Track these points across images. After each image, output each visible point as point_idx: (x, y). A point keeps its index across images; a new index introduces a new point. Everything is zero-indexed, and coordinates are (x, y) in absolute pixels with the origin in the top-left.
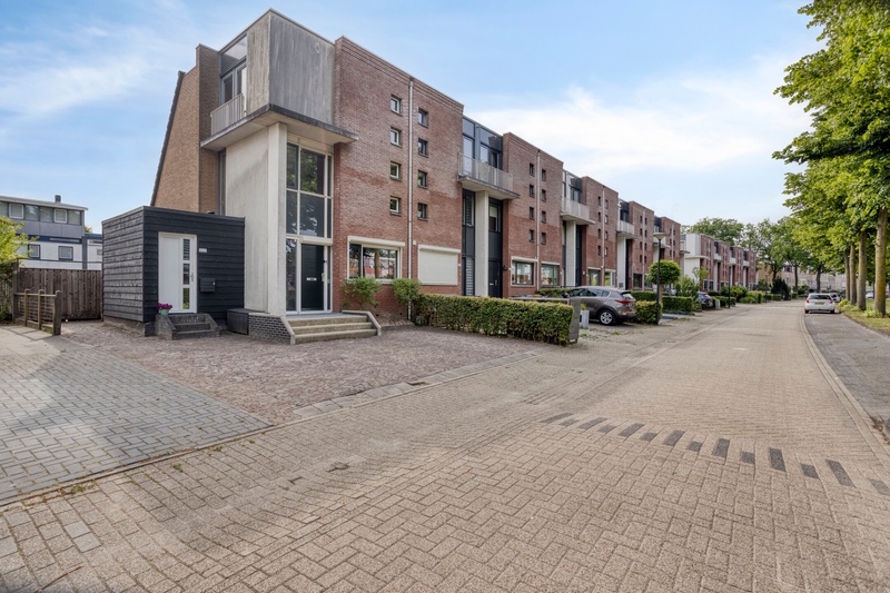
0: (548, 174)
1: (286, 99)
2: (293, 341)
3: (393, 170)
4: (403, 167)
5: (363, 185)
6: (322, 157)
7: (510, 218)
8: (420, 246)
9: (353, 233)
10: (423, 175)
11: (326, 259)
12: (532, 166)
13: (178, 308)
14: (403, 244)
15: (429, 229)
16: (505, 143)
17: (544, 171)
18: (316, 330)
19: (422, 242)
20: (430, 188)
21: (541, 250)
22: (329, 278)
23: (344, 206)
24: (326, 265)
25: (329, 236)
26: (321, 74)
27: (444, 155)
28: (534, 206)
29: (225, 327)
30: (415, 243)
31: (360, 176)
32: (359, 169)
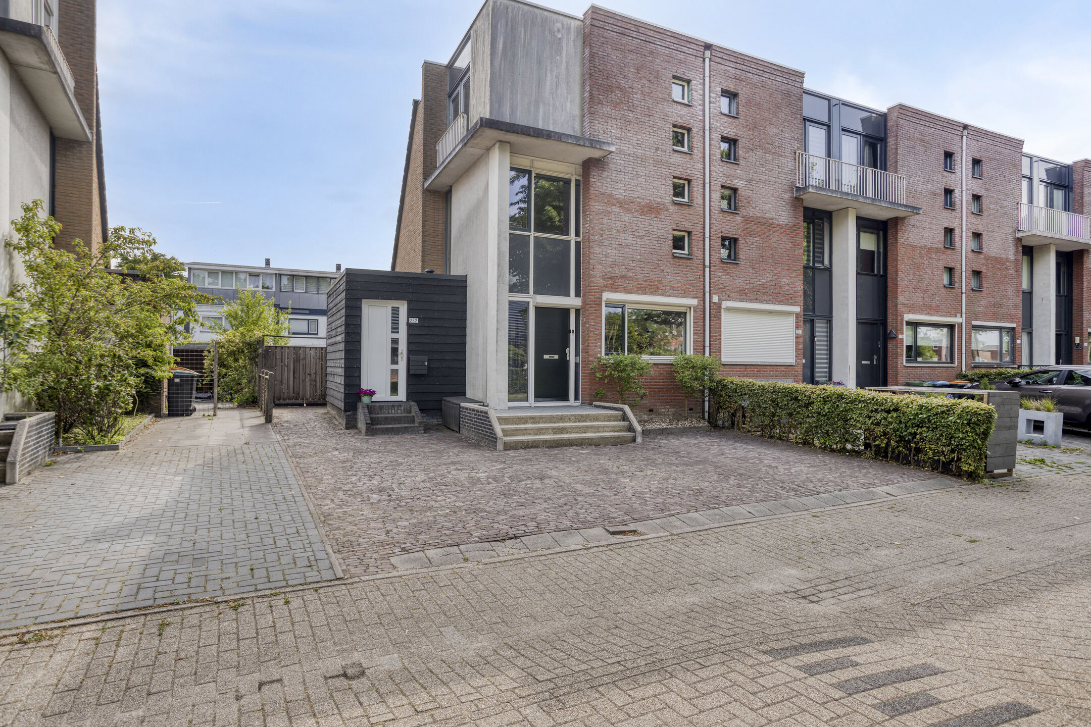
0: (985, 167)
1: (513, 110)
2: (500, 446)
3: (678, 191)
4: (694, 183)
5: (626, 217)
6: (567, 182)
7: (901, 250)
8: (725, 304)
9: (611, 288)
10: (731, 195)
11: (572, 326)
12: (949, 155)
13: (383, 394)
14: (694, 302)
15: (740, 277)
16: (890, 123)
17: (976, 162)
18: (539, 431)
19: (729, 298)
20: (743, 212)
21: (970, 302)
22: (577, 354)
23: (597, 250)
24: (572, 337)
25: (577, 294)
26: (563, 66)
27: (769, 157)
28: (954, 224)
29: (440, 421)
30: (715, 299)
31: (621, 203)
32: (620, 193)
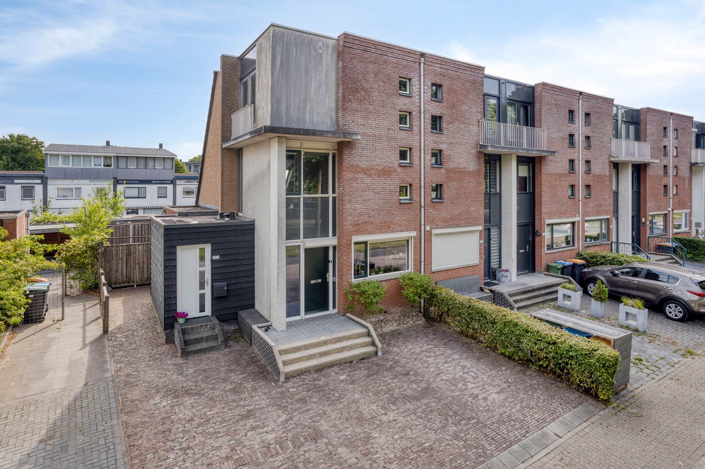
0: (592, 118)
3: (403, 155)
4: (414, 150)
5: (368, 180)
7: (544, 178)
8: (435, 232)
9: (358, 232)
10: (437, 155)
11: (331, 258)
12: (571, 112)
14: (414, 233)
15: (444, 211)
16: (536, 94)
17: (587, 115)
19: (437, 226)
20: (446, 166)
21: (585, 205)
22: (334, 278)
23: (348, 206)
24: (331, 265)
25: (334, 235)
26: (324, 73)
27: (462, 126)
28: (575, 157)
30: (428, 228)
31: (364, 171)
32: (364, 164)
